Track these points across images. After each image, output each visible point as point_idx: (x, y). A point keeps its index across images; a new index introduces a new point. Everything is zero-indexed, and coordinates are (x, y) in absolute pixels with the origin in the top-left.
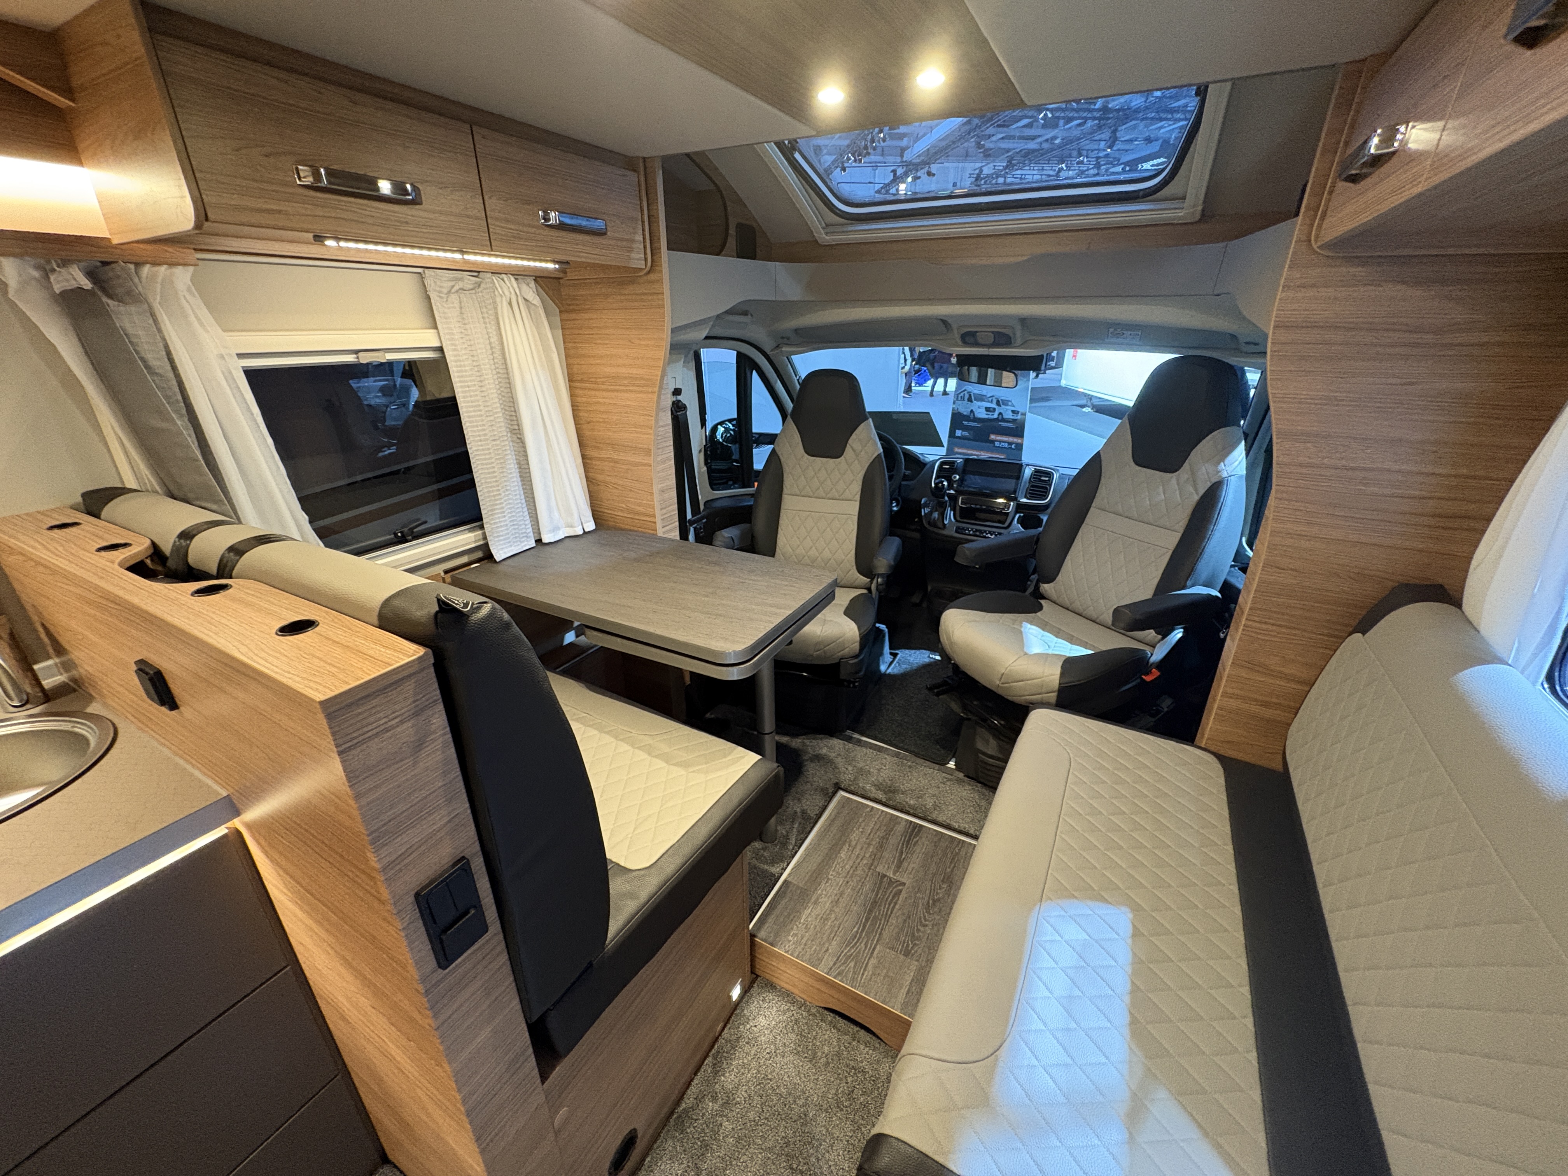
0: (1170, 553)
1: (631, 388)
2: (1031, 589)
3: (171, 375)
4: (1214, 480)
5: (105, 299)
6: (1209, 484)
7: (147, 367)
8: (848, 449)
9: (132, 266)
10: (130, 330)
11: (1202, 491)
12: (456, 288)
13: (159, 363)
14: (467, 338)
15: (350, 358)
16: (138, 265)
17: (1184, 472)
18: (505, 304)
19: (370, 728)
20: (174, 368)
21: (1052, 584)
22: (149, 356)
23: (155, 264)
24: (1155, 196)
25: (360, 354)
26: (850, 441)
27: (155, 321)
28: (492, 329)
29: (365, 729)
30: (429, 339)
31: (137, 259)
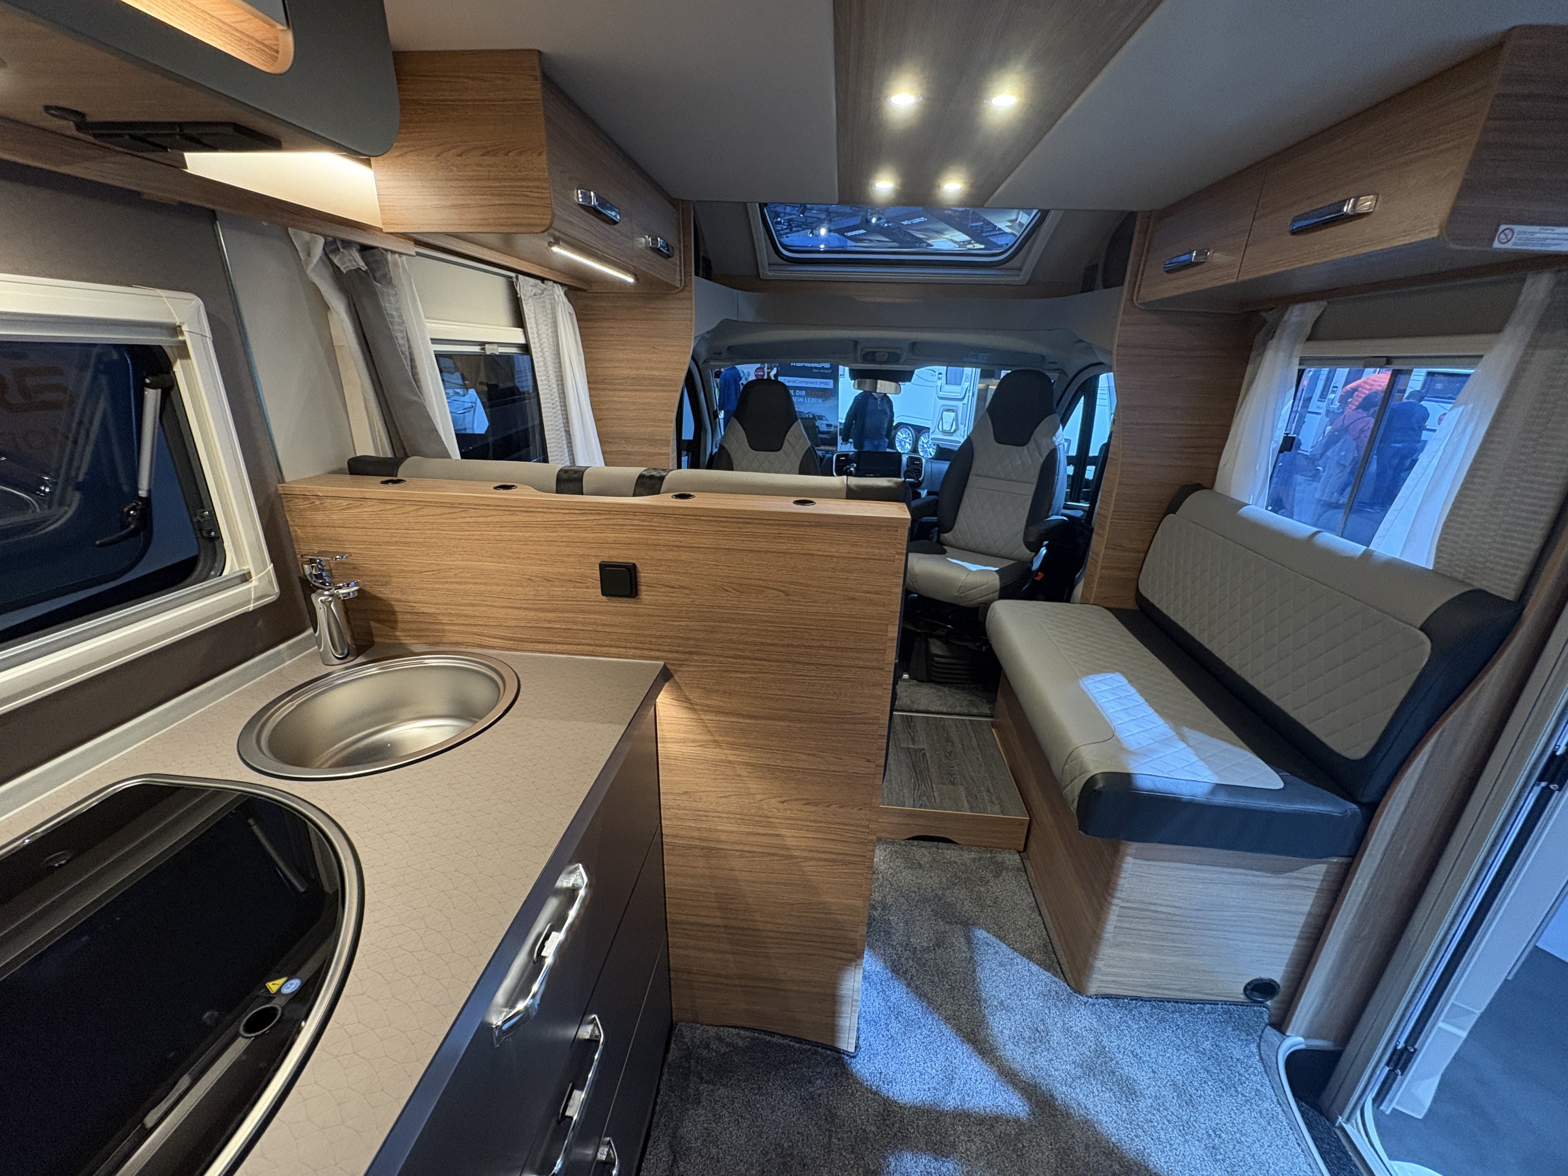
0: (1031, 498)
1: (652, 388)
2: (935, 539)
3: (408, 354)
4: (1052, 448)
5: (372, 281)
6: (1048, 451)
8: (786, 443)
9: (384, 252)
10: (389, 310)
11: (1045, 456)
13: (404, 343)
15: (476, 349)
16: (386, 252)
17: (1032, 444)
20: (410, 347)
21: (950, 533)
22: (399, 335)
24: (1004, 266)
25: (487, 346)
26: (787, 437)
28: (550, 332)
30: (516, 336)
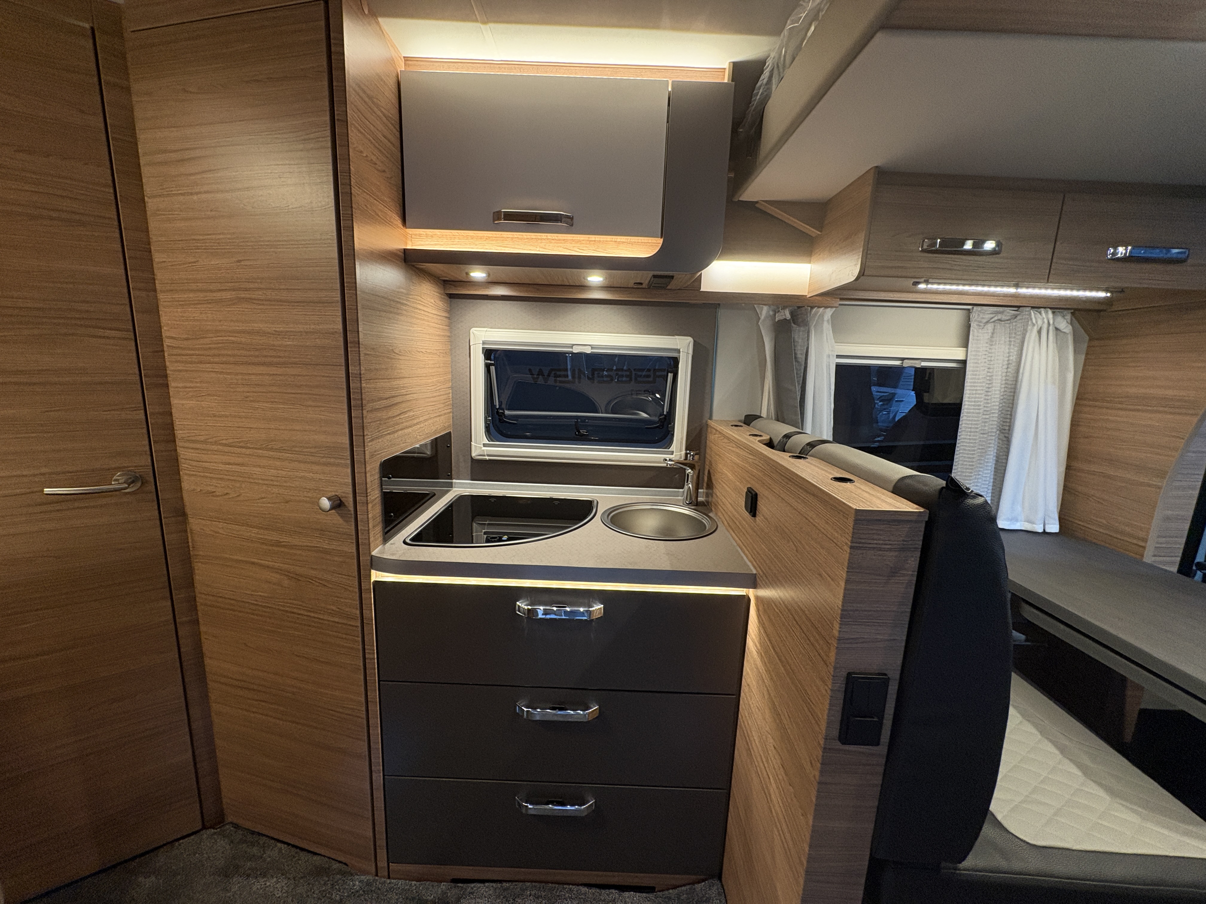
3: (803, 363)
5: (793, 324)
7: (796, 358)
9: (809, 308)
10: (796, 339)
12: (996, 318)
13: (801, 357)
14: (990, 355)
15: (898, 363)
16: (812, 308)
18: (1035, 329)
19: (872, 542)
20: (806, 359)
22: (799, 352)
23: (819, 307)
25: (906, 361)
27: (808, 336)
28: (1014, 351)
29: (869, 541)
31: (811, 305)
